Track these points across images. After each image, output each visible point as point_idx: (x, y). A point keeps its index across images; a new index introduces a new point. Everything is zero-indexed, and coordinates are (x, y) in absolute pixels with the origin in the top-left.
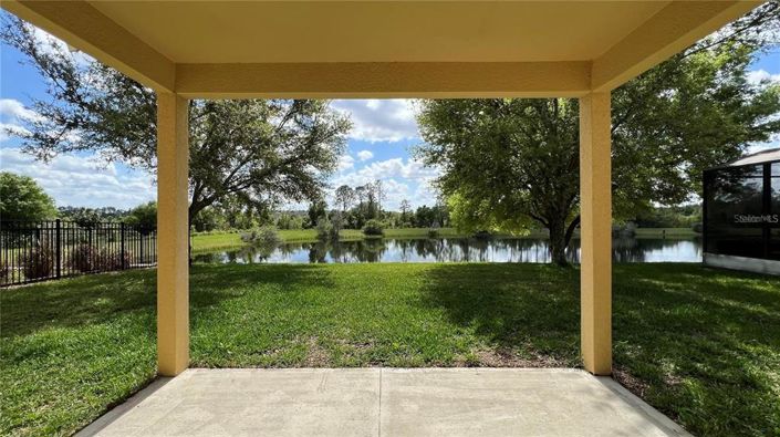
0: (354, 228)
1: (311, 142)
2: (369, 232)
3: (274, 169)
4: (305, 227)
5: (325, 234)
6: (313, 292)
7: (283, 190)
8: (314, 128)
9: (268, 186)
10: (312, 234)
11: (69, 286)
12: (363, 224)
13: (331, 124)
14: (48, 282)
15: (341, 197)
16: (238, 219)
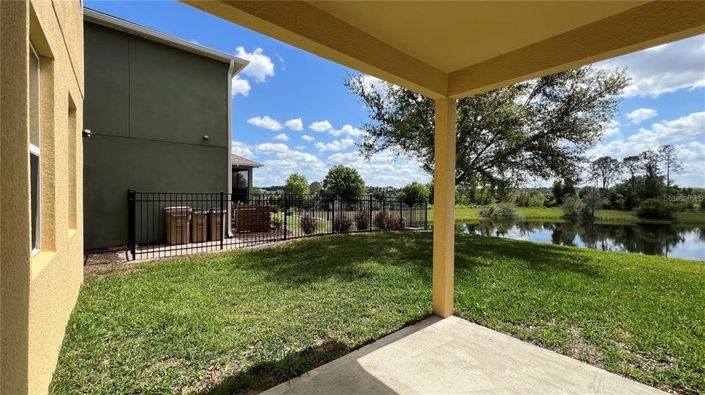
0: (619, 209)
1: (564, 113)
2: (645, 214)
3: (519, 148)
4: (547, 205)
5: (574, 214)
6: (569, 277)
7: (528, 167)
8: (569, 97)
9: (512, 165)
10: (557, 213)
11: (376, 237)
12: (637, 205)
13: (595, 86)
14: (367, 233)
15: (600, 171)
16: (477, 196)
